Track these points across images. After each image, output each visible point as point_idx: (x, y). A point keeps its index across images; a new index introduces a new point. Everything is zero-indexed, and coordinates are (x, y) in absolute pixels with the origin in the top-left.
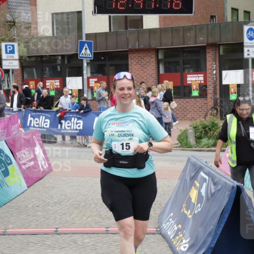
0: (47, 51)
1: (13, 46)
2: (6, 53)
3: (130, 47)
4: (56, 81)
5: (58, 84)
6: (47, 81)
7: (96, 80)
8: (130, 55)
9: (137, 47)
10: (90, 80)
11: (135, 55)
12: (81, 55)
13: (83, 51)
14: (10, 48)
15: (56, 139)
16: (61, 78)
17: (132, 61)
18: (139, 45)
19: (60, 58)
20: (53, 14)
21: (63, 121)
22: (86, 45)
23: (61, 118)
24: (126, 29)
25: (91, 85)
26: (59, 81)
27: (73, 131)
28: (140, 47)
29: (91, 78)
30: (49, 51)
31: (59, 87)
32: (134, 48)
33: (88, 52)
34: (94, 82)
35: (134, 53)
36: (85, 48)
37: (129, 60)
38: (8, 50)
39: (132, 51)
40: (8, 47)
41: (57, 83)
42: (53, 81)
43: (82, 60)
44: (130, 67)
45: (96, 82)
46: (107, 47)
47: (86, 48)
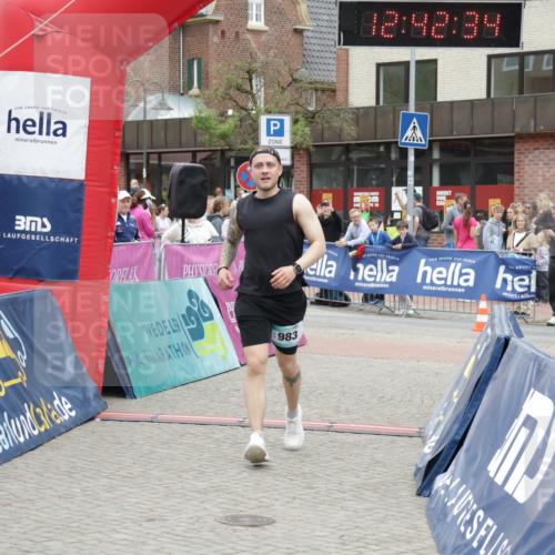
0: (350, 133)
1: (282, 122)
2: (268, 134)
3: (518, 130)
4: (373, 194)
5: (376, 199)
6: (355, 194)
7: (448, 193)
8: (517, 146)
9: (532, 130)
10: (438, 193)
11: (527, 146)
12: (403, 141)
13: (409, 133)
14: (275, 125)
15: (347, 298)
16: (383, 189)
17: (522, 157)
18: (535, 126)
19: (382, 149)
20: (379, 66)
21: (360, 266)
22: (415, 120)
23: (357, 259)
24: (521, 91)
25: (438, 203)
26: (377, 193)
27: (378, 285)
28: (538, 130)
29: (440, 189)
30: (354, 134)
31: (377, 205)
32: (524, 131)
33: (419, 133)
34: (444, 198)
35: (526, 142)
36: (412, 125)
37: (516, 155)
38: (272, 128)
39: (521, 138)
40: (272, 123)
41: (374, 198)
42: (367, 194)
43: (406, 149)
44: (516, 169)
45: (448, 198)
46: (472, 129)
47: (415, 127)
